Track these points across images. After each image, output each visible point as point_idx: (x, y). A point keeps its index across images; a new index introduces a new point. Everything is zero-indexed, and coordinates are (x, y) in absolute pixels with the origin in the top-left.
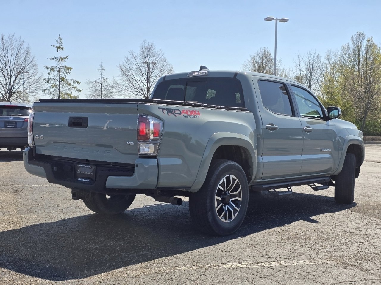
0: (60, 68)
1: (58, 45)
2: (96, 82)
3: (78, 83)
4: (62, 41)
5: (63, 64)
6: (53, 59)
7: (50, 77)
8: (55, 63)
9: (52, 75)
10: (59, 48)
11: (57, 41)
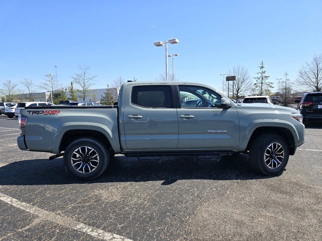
0: (262, 77)
1: (261, 66)
2: (283, 82)
3: (272, 83)
4: (263, 64)
5: (264, 75)
6: (258, 73)
7: (257, 82)
8: (260, 75)
9: (259, 81)
10: (262, 67)
11: (261, 64)
